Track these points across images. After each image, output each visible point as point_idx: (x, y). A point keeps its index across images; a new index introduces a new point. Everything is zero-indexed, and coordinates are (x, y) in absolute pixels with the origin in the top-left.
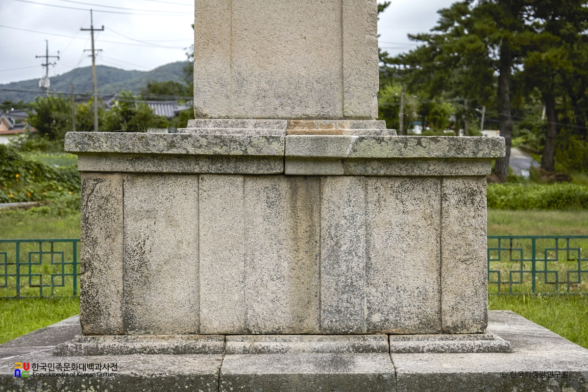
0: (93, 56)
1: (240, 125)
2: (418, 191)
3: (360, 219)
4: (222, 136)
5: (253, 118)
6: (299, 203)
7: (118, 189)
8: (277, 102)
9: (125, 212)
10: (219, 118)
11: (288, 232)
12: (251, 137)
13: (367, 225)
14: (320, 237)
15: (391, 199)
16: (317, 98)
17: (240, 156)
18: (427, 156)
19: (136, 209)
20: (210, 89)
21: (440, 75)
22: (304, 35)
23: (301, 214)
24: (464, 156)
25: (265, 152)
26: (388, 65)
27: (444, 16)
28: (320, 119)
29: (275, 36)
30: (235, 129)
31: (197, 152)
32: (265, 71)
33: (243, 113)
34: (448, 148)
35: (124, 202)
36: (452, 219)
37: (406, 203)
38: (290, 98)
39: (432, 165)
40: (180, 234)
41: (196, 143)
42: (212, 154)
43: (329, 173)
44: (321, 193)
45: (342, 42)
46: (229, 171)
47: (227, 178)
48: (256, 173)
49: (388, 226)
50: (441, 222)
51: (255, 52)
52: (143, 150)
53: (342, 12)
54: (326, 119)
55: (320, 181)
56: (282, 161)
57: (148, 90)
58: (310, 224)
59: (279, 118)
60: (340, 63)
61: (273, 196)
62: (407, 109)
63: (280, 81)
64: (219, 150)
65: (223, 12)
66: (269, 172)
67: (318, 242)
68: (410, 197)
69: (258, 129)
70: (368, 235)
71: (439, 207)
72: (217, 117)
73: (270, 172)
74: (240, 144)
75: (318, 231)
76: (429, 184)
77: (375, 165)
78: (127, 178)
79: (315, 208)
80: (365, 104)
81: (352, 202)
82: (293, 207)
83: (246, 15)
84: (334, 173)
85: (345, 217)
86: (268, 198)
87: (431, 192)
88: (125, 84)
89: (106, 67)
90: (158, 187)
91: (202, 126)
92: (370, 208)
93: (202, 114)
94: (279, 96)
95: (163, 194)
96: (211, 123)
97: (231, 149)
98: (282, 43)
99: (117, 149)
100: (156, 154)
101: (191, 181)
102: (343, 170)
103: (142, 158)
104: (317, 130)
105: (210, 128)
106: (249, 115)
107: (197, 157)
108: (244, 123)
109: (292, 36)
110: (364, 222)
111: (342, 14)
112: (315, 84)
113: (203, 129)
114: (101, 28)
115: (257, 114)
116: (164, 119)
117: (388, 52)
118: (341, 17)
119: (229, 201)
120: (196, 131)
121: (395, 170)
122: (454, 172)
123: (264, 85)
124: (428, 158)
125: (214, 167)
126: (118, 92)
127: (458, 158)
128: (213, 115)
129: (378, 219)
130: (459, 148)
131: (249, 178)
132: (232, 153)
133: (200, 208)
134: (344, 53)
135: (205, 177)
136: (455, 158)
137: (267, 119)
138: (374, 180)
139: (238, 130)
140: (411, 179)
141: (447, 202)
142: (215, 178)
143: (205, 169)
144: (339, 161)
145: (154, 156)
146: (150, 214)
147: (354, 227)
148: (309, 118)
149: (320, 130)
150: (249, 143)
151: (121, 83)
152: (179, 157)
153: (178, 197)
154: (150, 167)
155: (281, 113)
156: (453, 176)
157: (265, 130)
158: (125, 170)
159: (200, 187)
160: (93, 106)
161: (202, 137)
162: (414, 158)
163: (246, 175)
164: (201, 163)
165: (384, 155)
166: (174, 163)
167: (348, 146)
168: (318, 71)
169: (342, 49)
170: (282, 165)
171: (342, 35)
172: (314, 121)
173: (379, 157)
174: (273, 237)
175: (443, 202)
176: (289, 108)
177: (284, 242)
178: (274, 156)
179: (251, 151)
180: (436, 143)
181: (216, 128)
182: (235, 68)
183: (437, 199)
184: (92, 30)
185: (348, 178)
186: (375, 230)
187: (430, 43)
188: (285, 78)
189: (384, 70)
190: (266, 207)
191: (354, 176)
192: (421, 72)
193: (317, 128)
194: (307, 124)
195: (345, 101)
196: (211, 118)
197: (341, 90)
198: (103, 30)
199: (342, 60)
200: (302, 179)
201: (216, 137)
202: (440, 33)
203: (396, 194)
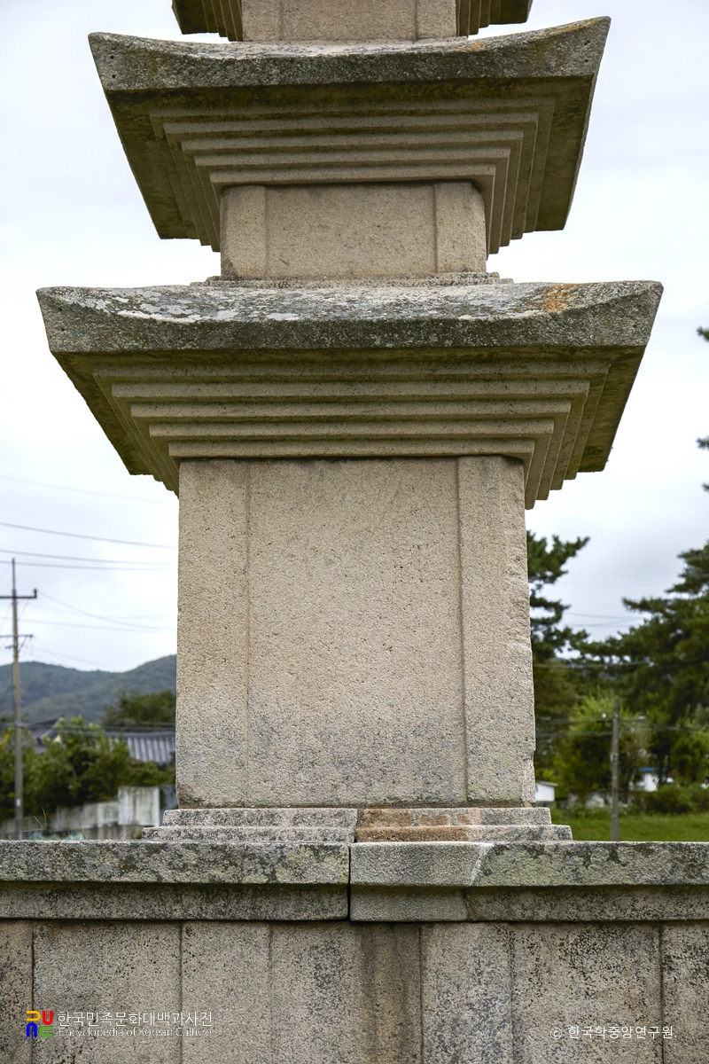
0: (16, 648)
1: (265, 820)
2: (615, 952)
3: (500, 1009)
4: (226, 847)
5: (292, 806)
6: (379, 978)
7: (23, 952)
8: (337, 774)
9: (36, 998)
10: (225, 806)
11: (358, 1036)
12: (284, 846)
13: (515, 1021)
14: (422, 1046)
15: (561, 969)
16: (416, 764)
17: (262, 885)
18: (630, 882)
19: (58, 993)
20: (206, 749)
21: (688, 677)
22: (389, 643)
23: (384, 1001)
24: (703, 882)
25: (310, 878)
26: (588, 656)
27: (690, 563)
28: (421, 805)
29: (333, 646)
30: (254, 828)
31: (178, 879)
32: (315, 713)
33: (272, 796)
34: (670, 865)
35: (34, 979)
36: (684, 1008)
37: (592, 975)
38: (362, 766)
39: (641, 900)
40: (144, 1042)
41: (176, 861)
42: (206, 881)
43: (437, 917)
44: (422, 958)
45: (463, 656)
46: (240, 915)
47: (237, 929)
48: (293, 918)
49: (556, 1022)
50: (662, 1013)
51: (294, 678)
52: (71, 875)
53: (461, 598)
54: (434, 805)
55: (420, 933)
56: (345, 895)
57: (122, 710)
58: (402, 1020)
59: (341, 806)
60: (459, 697)
61: (328, 963)
62: (627, 743)
63: (343, 732)
64: (221, 875)
65: (232, 602)
66: (319, 917)
67: (419, 1056)
68: (598, 964)
69: (301, 827)
70: (518, 1040)
71: (657, 982)
72: (221, 804)
73: (322, 916)
74: (262, 862)
75: (417, 1034)
76: (635, 938)
77: (528, 900)
78: (42, 929)
79: (411, 988)
80: (509, 776)
81: (485, 975)
82: (368, 986)
83: (277, 607)
84: (447, 916)
85: (471, 1006)
86: (318, 967)
87: (640, 952)
88: (79, 697)
89: (44, 665)
90: (102, 948)
91: (192, 822)
92: (520, 986)
93: (191, 798)
94: (341, 762)
95: (111, 963)
96: (209, 817)
97: (245, 872)
98: (347, 659)
99: (21, 875)
100: (97, 882)
101: (167, 936)
102: (465, 911)
103: (70, 891)
104: (414, 828)
105: (207, 826)
106: (284, 799)
107: (178, 889)
108: (272, 816)
109: (365, 645)
110: (509, 1015)
111: (461, 603)
112: (411, 738)
113: (194, 828)
114: (33, 594)
115: (299, 797)
116: (151, 768)
117: (588, 632)
118: (460, 607)
119: (240, 976)
120: (180, 834)
121: (567, 910)
122: (685, 912)
123: (311, 741)
124: (633, 886)
125: (211, 907)
126: (63, 716)
127: (691, 886)
128: (212, 801)
129: (536, 1010)
130: (692, 865)
131: (281, 929)
132: (246, 880)
133: (184, 991)
134: (467, 677)
135: (194, 927)
136: (686, 885)
137: (319, 806)
138: (527, 931)
139: (262, 829)
140: (601, 927)
141: (673, 974)
142: (214, 928)
143: (193, 911)
144: (458, 893)
145: (93, 887)
146: (85, 1002)
147: (488, 1026)
148: (399, 804)
149: (422, 827)
150: (280, 860)
151: (71, 695)
152: (143, 887)
153: (140, 969)
154: (84, 908)
155: (345, 795)
156: (683, 921)
157: (315, 828)
158: (37, 916)
159: (185, 947)
160: (13, 744)
161: (188, 848)
162: (605, 886)
163: (273, 923)
164: (186, 900)
165: (544, 881)
166: (133, 899)
167: (473, 863)
168: (417, 712)
169: (463, 670)
170: (344, 901)
171: (462, 642)
172: (410, 811)
173: (535, 884)
174: (328, 1047)
175: (665, 973)
176: (361, 785)
177: (350, 1057)
178: (328, 885)
179: (284, 877)
180: (646, 856)
181: (219, 827)
182: (256, 708)
183: (653, 966)
184: (14, 597)
185: (476, 926)
186: (531, 1031)
187: (666, 615)
188: (353, 727)
189: (581, 667)
190: (313, 986)
191: (487, 922)
192: (651, 673)
193: (416, 825)
194: (395, 816)
195: (469, 770)
196: (209, 806)
197: (461, 748)
198: (35, 597)
199: (463, 690)
200: (384, 930)
201: (214, 848)
202: (685, 596)
203: (572, 958)
